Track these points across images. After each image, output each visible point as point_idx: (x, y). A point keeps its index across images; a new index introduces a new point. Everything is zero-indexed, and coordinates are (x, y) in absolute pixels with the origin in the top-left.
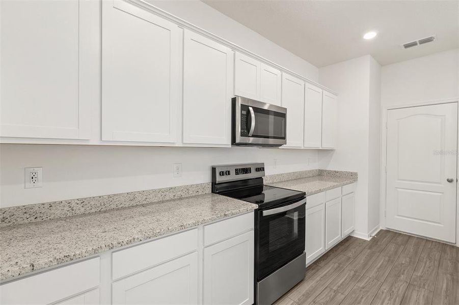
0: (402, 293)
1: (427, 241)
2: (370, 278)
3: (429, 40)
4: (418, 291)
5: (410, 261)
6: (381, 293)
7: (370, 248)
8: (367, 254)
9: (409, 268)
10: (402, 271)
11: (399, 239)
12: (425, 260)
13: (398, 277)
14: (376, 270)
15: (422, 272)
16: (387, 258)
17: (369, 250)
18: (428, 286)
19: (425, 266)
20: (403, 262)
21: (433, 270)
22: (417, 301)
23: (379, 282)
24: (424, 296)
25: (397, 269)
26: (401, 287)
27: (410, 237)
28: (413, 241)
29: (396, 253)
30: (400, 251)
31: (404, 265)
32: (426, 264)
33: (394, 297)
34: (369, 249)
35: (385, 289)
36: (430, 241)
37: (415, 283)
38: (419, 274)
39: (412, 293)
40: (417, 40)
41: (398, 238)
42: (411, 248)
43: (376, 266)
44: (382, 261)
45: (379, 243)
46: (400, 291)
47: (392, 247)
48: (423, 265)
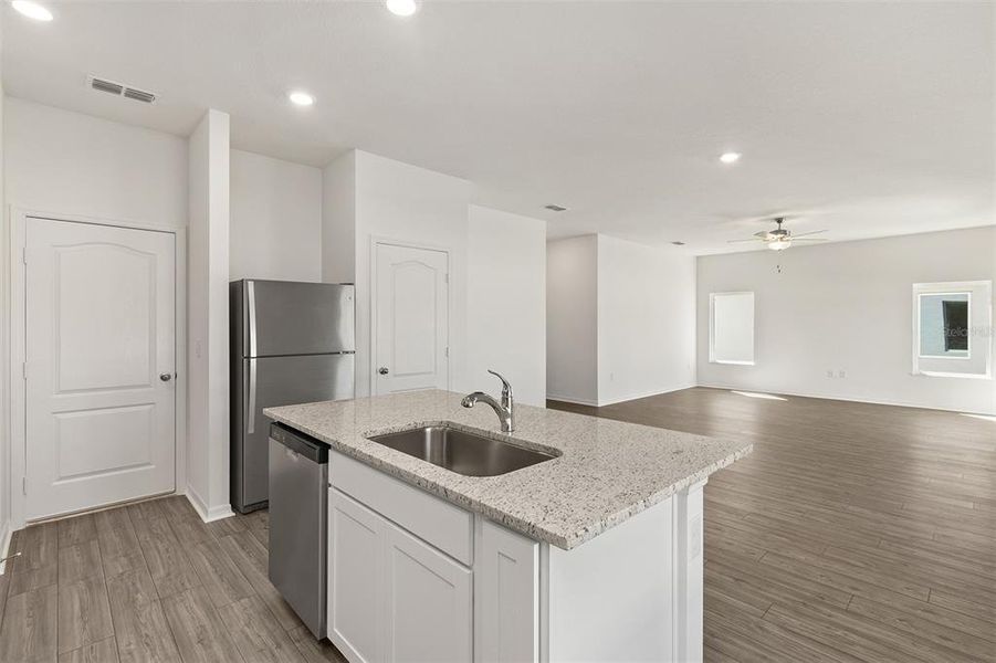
0: (164, 624)
1: (129, 507)
2: (80, 649)
3: (145, 98)
4: (182, 601)
5: (131, 562)
6: (129, 657)
7: (21, 589)
8: (25, 607)
9: (137, 575)
10: (131, 588)
11: (75, 531)
12: (152, 545)
13: (134, 602)
14: (77, 624)
15: (164, 567)
16: (82, 585)
17: (24, 595)
18: (189, 581)
19: (159, 552)
20: (121, 571)
21: (176, 551)
22: (193, 618)
23: (107, 642)
24: (195, 601)
25: (119, 591)
26: (153, 616)
27: (92, 518)
28: (106, 521)
29: (91, 562)
30: (96, 552)
31: (126, 574)
32: (157, 548)
33: (156, 642)
34: (19, 593)
35: (130, 644)
36: (132, 505)
37: (168, 592)
38: (162, 573)
39: (176, 611)
40: (125, 86)
41: (71, 532)
42: (111, 537)
43: (72, 618)
44: (77, 596)
45: (36, 565)
46: (157, 622)
47: (73, 557)
48: (156, 553)
